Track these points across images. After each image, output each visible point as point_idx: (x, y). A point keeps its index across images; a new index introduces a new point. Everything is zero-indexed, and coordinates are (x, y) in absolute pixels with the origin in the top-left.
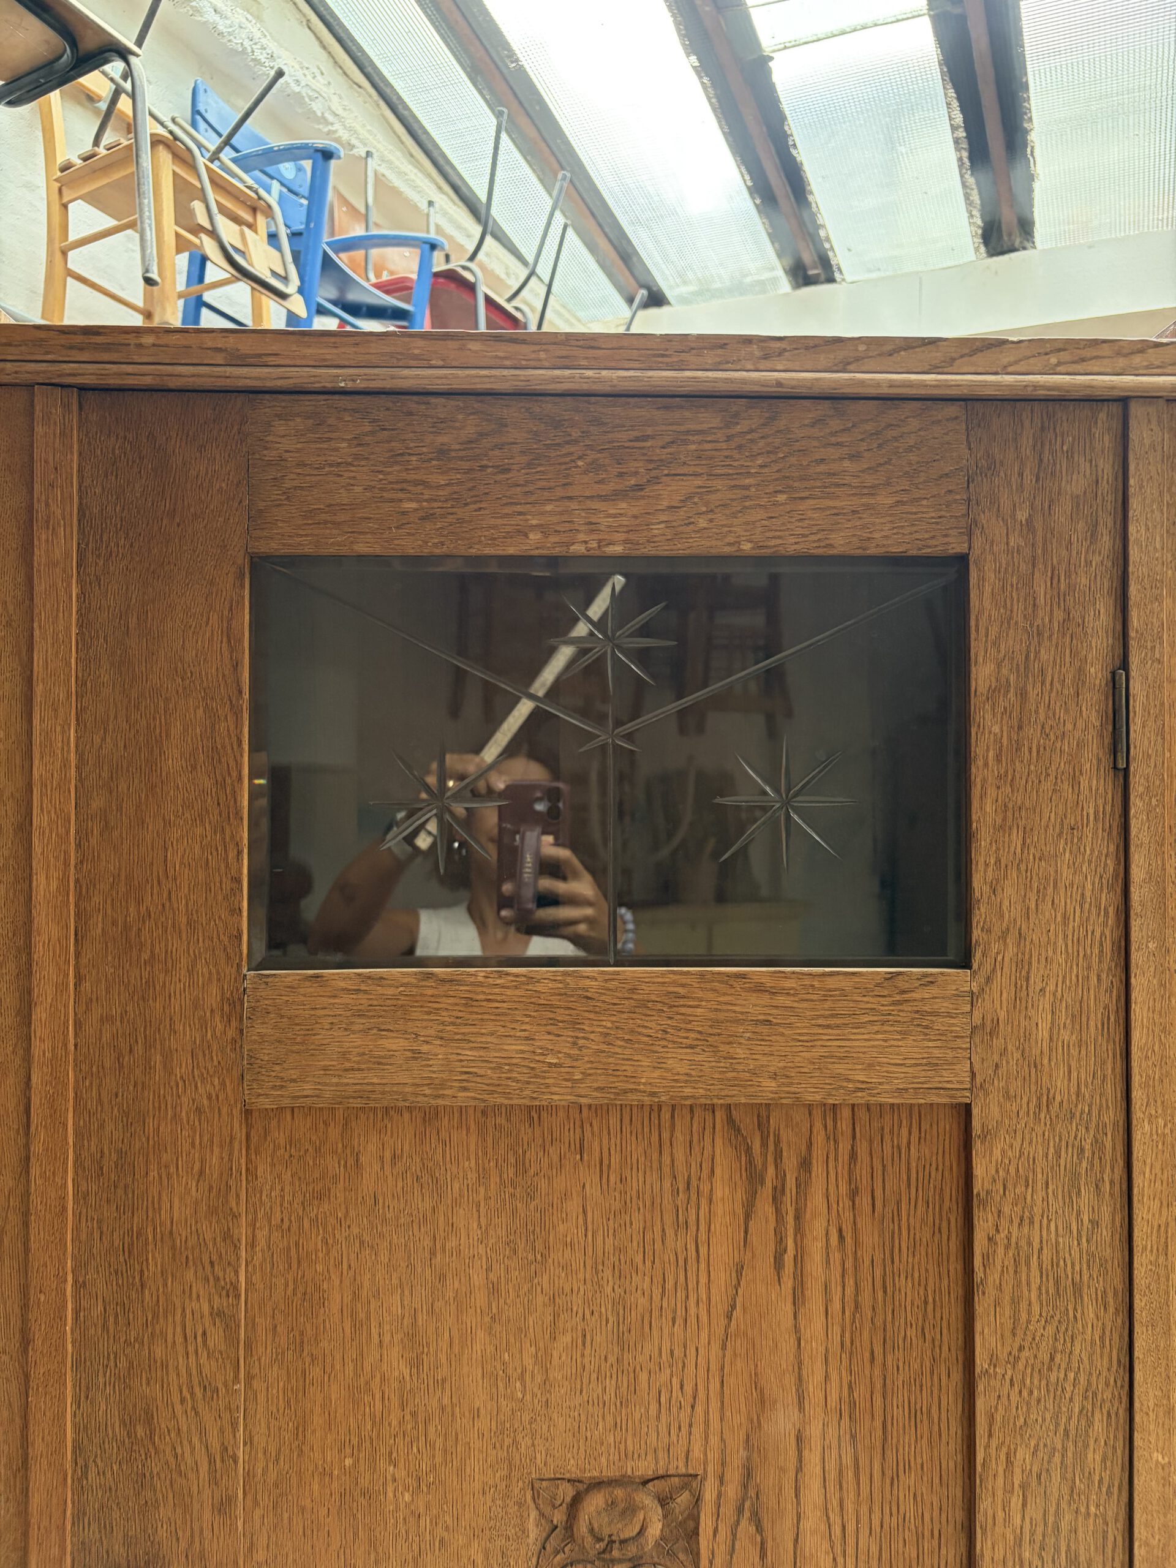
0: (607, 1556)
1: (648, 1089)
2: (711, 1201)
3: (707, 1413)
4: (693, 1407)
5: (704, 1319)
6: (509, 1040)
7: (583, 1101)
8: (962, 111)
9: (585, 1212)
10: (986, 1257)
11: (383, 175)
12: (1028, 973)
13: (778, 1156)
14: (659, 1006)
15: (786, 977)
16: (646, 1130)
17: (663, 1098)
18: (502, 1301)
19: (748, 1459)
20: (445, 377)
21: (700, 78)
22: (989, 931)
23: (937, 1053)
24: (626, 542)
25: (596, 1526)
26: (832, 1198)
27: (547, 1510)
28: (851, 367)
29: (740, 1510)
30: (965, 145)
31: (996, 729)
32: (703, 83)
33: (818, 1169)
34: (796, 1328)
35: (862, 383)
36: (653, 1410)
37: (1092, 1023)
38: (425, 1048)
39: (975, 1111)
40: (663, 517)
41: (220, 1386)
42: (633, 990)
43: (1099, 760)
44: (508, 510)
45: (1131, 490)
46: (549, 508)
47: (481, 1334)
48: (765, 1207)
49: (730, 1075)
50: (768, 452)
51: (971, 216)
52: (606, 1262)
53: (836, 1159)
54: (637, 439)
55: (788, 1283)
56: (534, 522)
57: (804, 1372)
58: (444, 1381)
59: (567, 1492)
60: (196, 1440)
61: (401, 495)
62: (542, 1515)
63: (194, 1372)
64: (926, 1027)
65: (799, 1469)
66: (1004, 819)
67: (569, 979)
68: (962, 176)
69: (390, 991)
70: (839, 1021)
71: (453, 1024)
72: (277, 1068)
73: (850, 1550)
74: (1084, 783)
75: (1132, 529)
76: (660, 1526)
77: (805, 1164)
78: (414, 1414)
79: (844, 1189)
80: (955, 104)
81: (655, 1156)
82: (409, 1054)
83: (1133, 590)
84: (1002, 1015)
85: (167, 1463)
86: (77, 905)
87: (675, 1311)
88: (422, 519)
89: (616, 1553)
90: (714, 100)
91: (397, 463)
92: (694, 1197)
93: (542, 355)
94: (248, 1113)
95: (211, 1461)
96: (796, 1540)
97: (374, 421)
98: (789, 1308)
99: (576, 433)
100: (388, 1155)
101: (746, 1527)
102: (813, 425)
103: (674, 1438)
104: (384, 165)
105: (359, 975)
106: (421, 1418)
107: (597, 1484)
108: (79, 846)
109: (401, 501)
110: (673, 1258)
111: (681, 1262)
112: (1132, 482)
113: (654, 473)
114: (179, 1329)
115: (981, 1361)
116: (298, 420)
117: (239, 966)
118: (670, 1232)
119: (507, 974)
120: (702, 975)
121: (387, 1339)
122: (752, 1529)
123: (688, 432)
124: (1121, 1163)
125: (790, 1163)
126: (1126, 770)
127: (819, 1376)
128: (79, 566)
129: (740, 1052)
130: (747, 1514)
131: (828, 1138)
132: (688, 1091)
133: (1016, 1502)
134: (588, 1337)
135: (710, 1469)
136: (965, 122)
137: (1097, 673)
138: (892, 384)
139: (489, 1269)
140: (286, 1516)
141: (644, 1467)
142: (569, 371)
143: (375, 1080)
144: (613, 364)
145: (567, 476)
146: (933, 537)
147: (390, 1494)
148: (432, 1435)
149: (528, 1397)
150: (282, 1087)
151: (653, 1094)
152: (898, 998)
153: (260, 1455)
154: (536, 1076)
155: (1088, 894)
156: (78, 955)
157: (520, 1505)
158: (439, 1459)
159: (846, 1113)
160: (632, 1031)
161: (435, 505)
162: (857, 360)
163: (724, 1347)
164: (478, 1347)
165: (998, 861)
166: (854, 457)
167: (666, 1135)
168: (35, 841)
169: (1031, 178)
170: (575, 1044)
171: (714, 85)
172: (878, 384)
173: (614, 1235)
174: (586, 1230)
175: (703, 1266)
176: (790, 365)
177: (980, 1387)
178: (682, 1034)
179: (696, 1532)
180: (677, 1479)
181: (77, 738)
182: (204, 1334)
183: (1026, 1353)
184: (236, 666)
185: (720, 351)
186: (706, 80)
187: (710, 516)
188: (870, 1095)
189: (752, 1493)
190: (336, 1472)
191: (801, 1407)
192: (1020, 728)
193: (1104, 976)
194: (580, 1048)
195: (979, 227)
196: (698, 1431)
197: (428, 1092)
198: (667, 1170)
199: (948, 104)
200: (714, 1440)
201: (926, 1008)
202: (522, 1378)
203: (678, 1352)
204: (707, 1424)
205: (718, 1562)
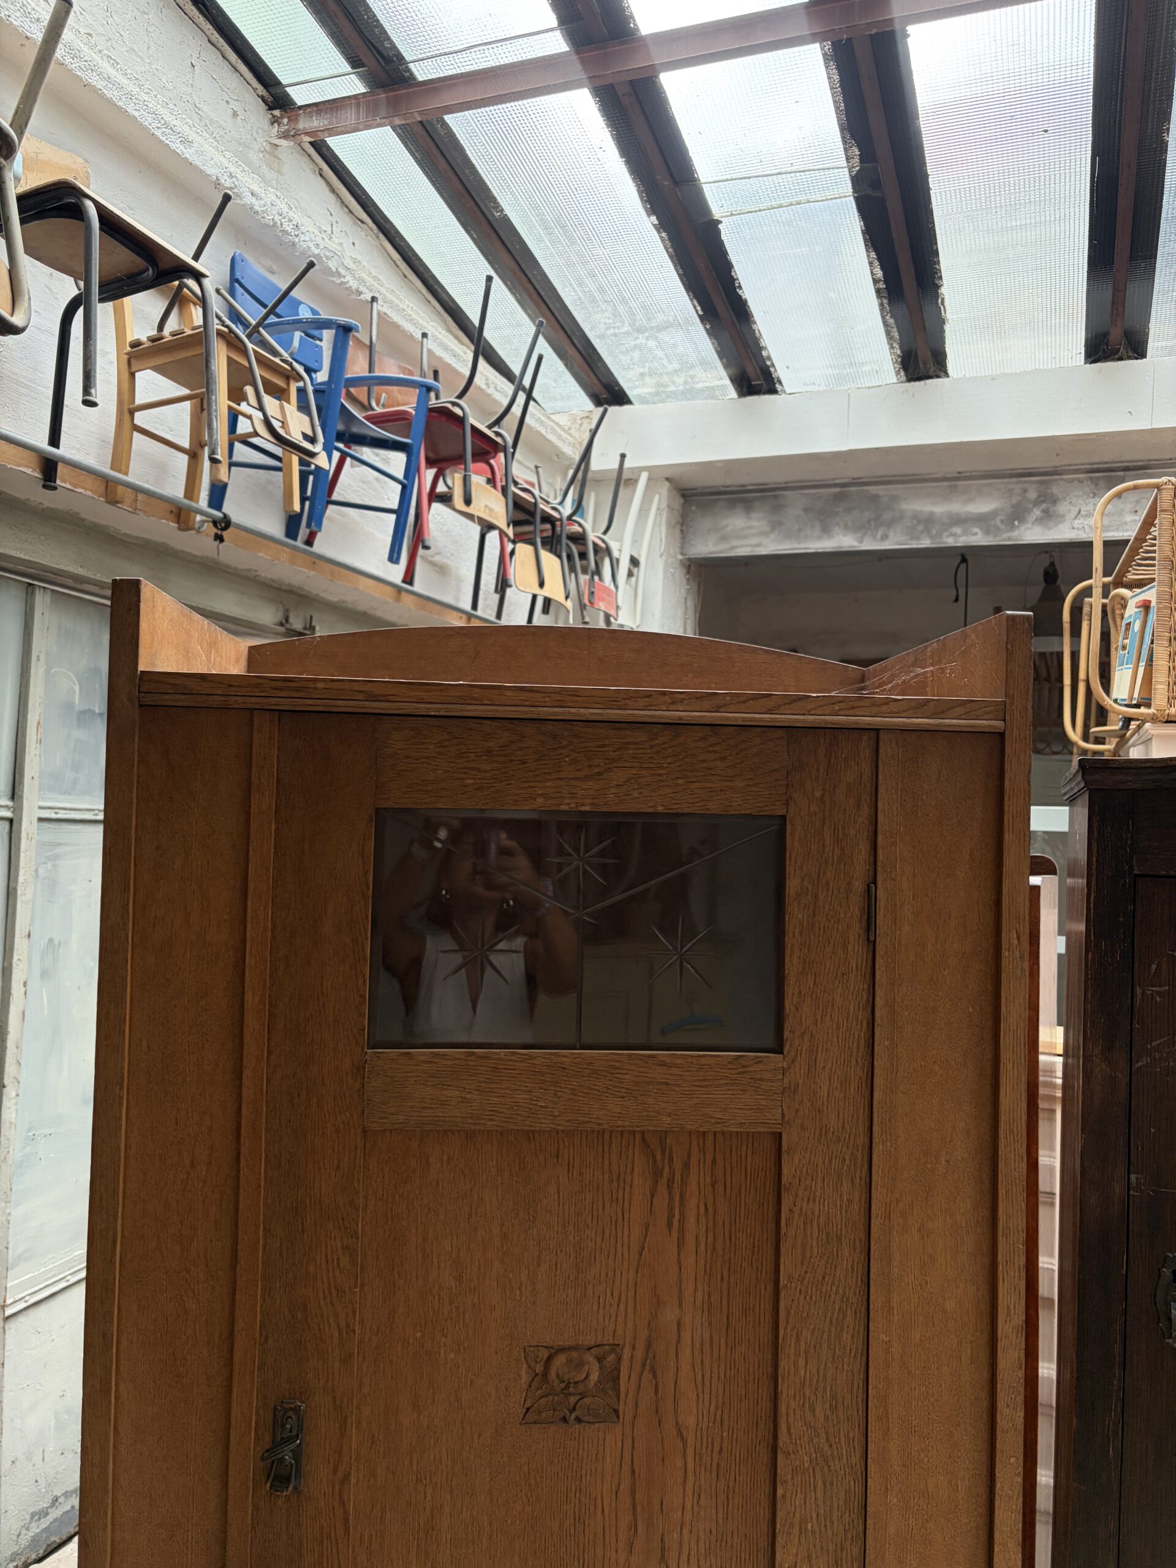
0: (566, 1391)
1: (598, 1121)
2: (631, 1186)
3: (626, 1309)
4: (618, 1306)
5: (626, 1255)
6: (517, 1092)
7: (559, 1127)
8: (882, 268)
9: (558, 1192)
10: (788, 1221)
11: (385, 314)
12: (816, 1058)
13: (671, 1160)
14: (605, 1073)
15: (676, 1056)
16: (595, 1145)
17: (605, 1127)
18: (509, 1244)
19: (649, 1336)
20: (492, 711)
21: (659, 232)
22: (794, 1032)
23: (763, 1102)
24: (591, 804)
25: (560, 1373)
26: (702, 1186)
27: (533, 1365)
28: (721, 710)
29: (644, 1365)
30: (885, 294)
31: (800, 916)
32: (661, 237)
33: (694, 1169)
34: (679, 1262)
35: (727, 718)
36: (595, 1306)
37: (852, 1087)
38: (469, 1096)
39: (784, 1137)
40: (613, 791)
41: (347, 1289)
42: (590, 1064)
43: (859, 936)
44: (525, 785)
45: (880, 782)
46: (548, 784)
47: (497, 1262)
48: (662, 1190)
49: (644, 1114)
50: (675, 755)
51: (892, 347)
52: (570, 1221)
53: (704, 1163)
54: (599, 746)
55: (675, 1235)
56: (539, 792)
57: (683, 1286)
58: (475, 1288)
59: (545, 1354)
60: (331, 1320)
61: (464, 776)
62: (530, 1367)
63: (332, 1280)
64: (757, 1087)
65: (678, 1342)
66: (804, 968)
67: (553, 1057)
68: (883, 318)
69: (450, 1063)
70: (707, 1083)
71: (485, 1082)
72: (384, 1107)
73: (707, 1390)
74: (850, 948)
75: (880, 804)
76: (597, 1374)
77: (686, 1166)
78: (457, 1308)
79: (708, 1180)
80: (876, 263)
81: (600, 1160)
82: (460, 1100)
83: (880, 838)
84: (801, 1081)
85: (315, 1334)
86: (269, 1011)
87: (609, 1251)
88: (476, 789)
89: (571, 1389)
90: (670, 250)
91: (462, 757)
92: (622, 1184)
93: (547, 699)
94: (365, 1132)
95: (340, 1331)
96: (676, 1383)
97: (449, 733)
98: (675, 1249)
99: (565, 743)
100: (445, 1158)
101: (647, 1375)
102: (700, 740)
103: (607, 1323)
104: (385, 306)
105: (432, 1053)
106: (461, 1310)
107: (563, 1349)
108: (271, 976)
109: (464, 779)
110: (609, 1220)
111: (614, 1222)
112: (880, 777)
113: (608, 766)
114: (323, 1256)
115: (783, 1281)
116: (406, 731)
117: (363, 1047)
118: (607, 1204)
119: (518, 1054)
120: (630, 1055)
121: (442, 1265)
122: (651, 1377)
123: (629, 743)
124: (866, 1167)
125: (678, 1165)
126: (874, 942)
127: (691, 1288)
128: (276, 813)
129: (651, 1101)
130: (648, 1368)
131: (700, 1150)
132: (620, 1123)
133: (801, 1362)
134: (559, 1266)
135: (627, 1341)
136: (884, 277)
137: (859, 886)
138: (744, 719)
139: (502, 1225)
140: (381, 1366)
141: (589, 1340)
142: (563, 709)
143: (440, 1114)
144: (587, 705)
145: (559, 767)
146: (767, 806)
147: (442, 1354)
148: (467, 1320)
149: (523, 1299)
150: (386, 1118)
151: (600, 1124)
152: (741, 1070)
153: (368, 1330)
154: (533, 1113)
155: (851, 1012)
156: (269, 1040)
157: (516, 1360)
158: (471, 1334)
159: (711, 1136)
160: (589, 1088)
161: (484, 781)
162: (725, 705)
163: (637, 1272)
164: (495, 1270)
165: (800, 992)
166: (722, 759)
167: (606, 1148)
168: (247, 973)
169: (943, 322)
170: (555, 1094)
171: (670, 239)
172: (737, 719)
173: (575, 1206)
174: (559, 1202)
175: (626, 1224)
176: (687, 708)
177: (782, 1295)
178: (617, 1089)
179: (618, 1378)
180: (607, 1347)
181: (272, 913)
182: (338, 1259)
183: (808, 1276)
184: (366, 873)
185: (647, 699)
186: (664, 235)
187: (640, 791)
188: (724, 1126)
189: (651, 1356)
190: (411, 1341)
191: (680, 1306)
192: (814, 916)
193: (859, 1060)
194: (558, 1097)
195: (899, 356)
196: (621, 1319)
197: (470, 1121)
198: (606, 1168)
199: (871, 264)
200: (630, 1325)
201: (757, 1077)
202: (520, 1288)
203: (610, 1274)
204: (626, 1315)
205: (631, 1395)
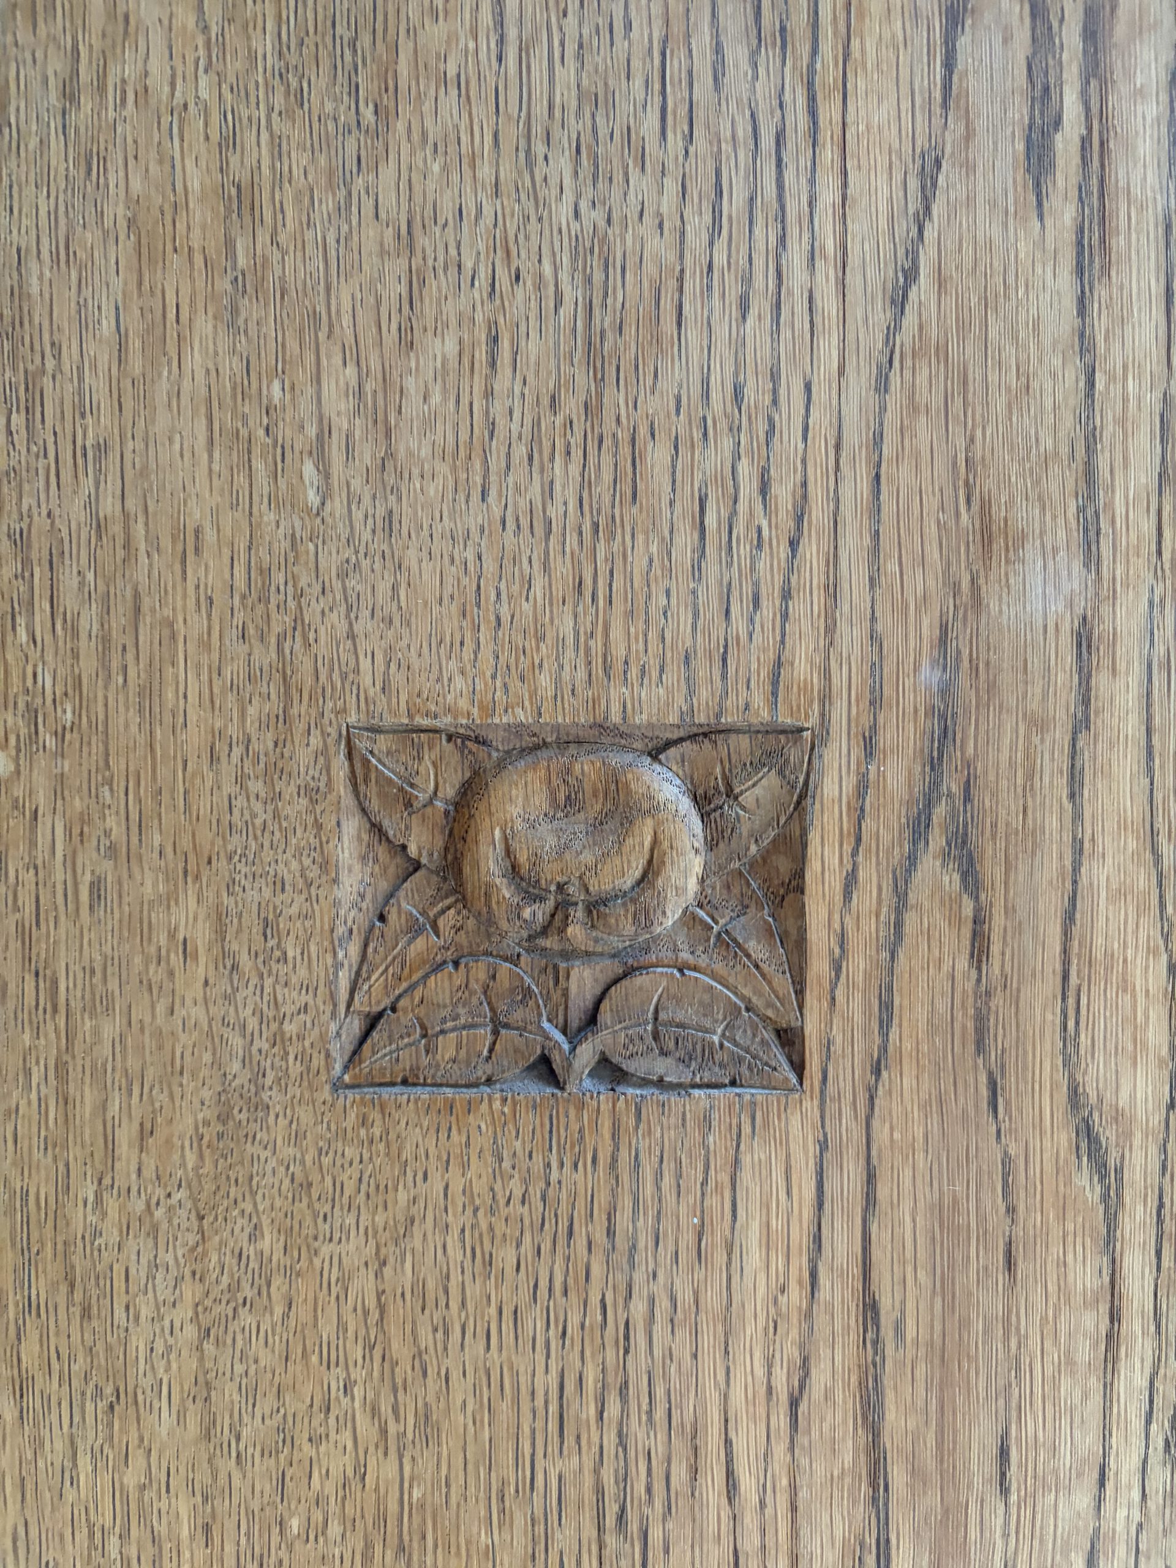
3: (833, 560)
4: (794, 544)
5: (828, 303)
18: (264, 237)
19: (946, 691)
25: (523, 858)
29: (919, 829)
34: (1085, 342)
36: (685, 540)
47: (204, 325)
52: (556, 133)
55: (1064, 213)
57: (1102, 462)
58: (102, 449)
65: (1082, 723)
76: (696, 865)
87: (747, 279)
96: (1069, 918)
98: (1065, 282)
101: (935, 876)
103: (739, 624)
106: (39, 548)
111: (767, 142)
118: (737, 54)
122: (952, 881)
127: (1143, 479)
130: (937, 840)
134: (505, 344)
135: (839, 713)
139: (229, 142)
141: (657, 705)
148: (69, 601)
149: (337, 506)
157: (312, 794)
158: (88, 665)
163: (882, 385)
164: (196, 360)
173: (580, 57)
174: (502, 41)
175: (828, 154)
179: (796, 885)
180: (744, 741)
189: (953, 784)
191: (1091, 557)
196: (806, 608)
200: (850, 636)
202: (319, 452)
203: (755, 392)
204: (832, 591)
205: (858, 965)
